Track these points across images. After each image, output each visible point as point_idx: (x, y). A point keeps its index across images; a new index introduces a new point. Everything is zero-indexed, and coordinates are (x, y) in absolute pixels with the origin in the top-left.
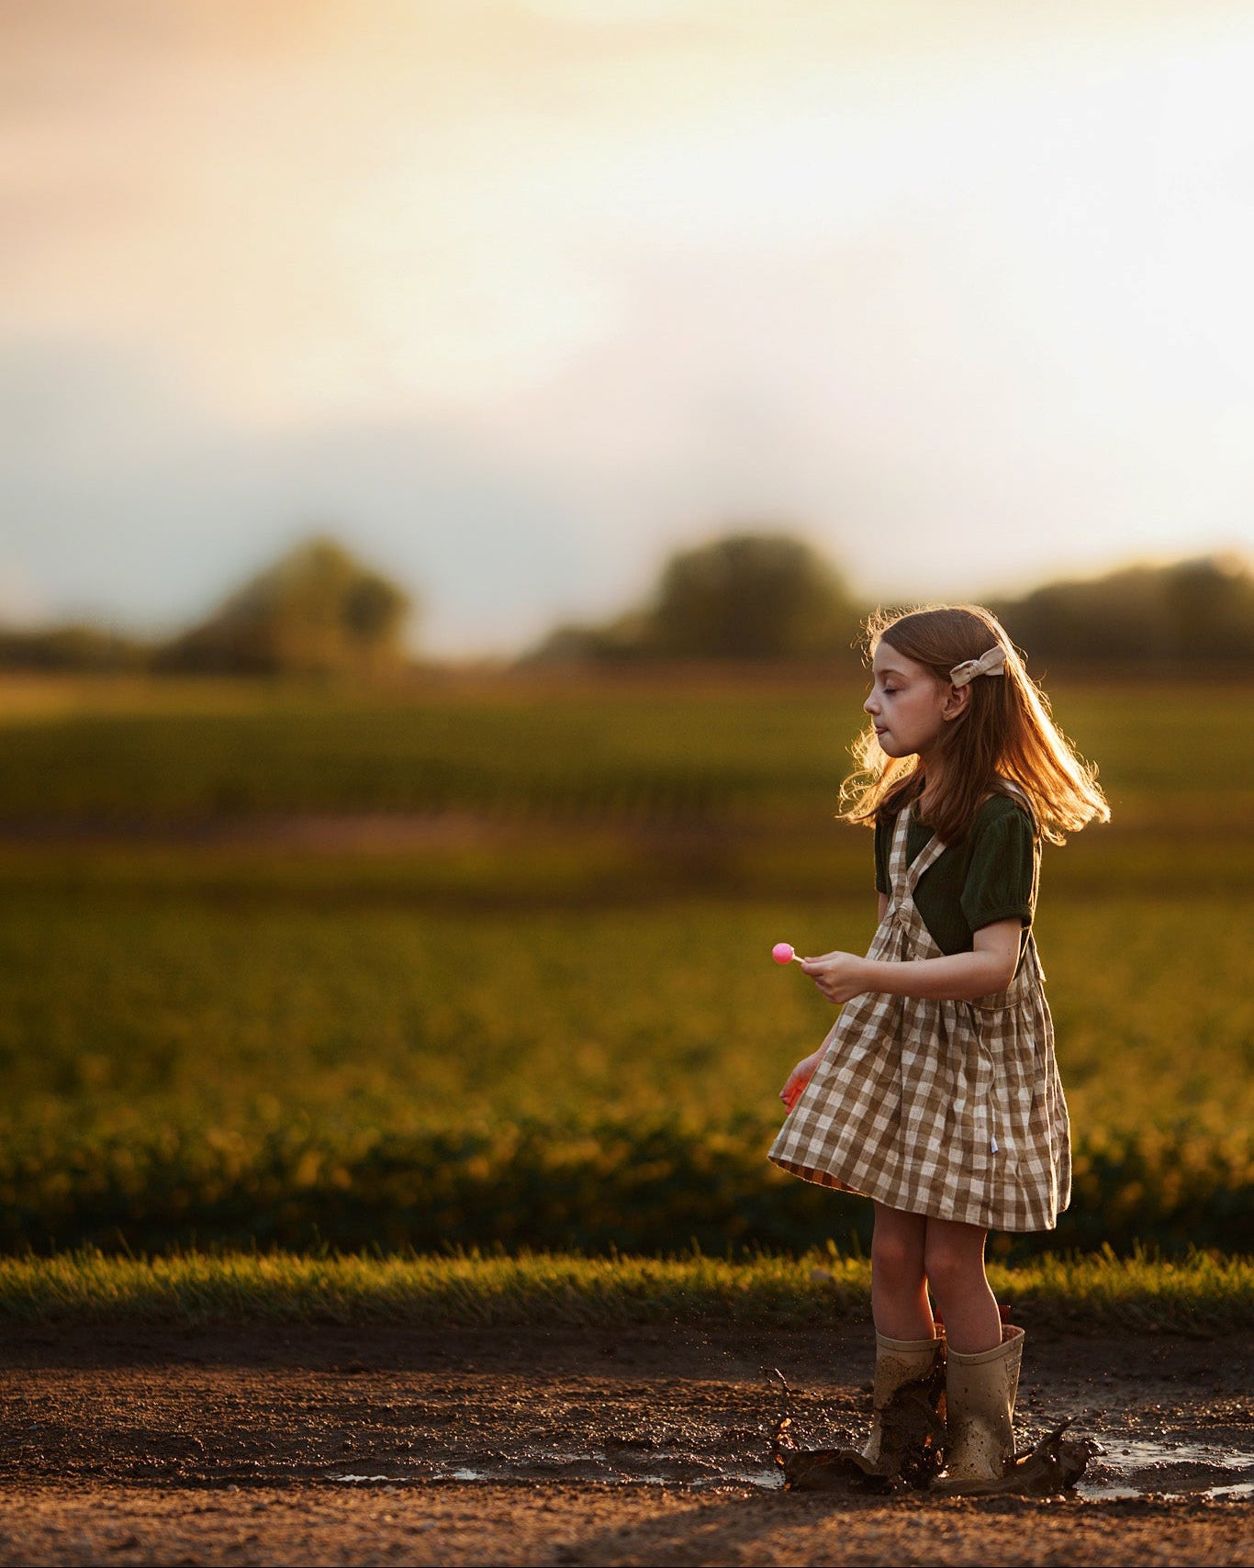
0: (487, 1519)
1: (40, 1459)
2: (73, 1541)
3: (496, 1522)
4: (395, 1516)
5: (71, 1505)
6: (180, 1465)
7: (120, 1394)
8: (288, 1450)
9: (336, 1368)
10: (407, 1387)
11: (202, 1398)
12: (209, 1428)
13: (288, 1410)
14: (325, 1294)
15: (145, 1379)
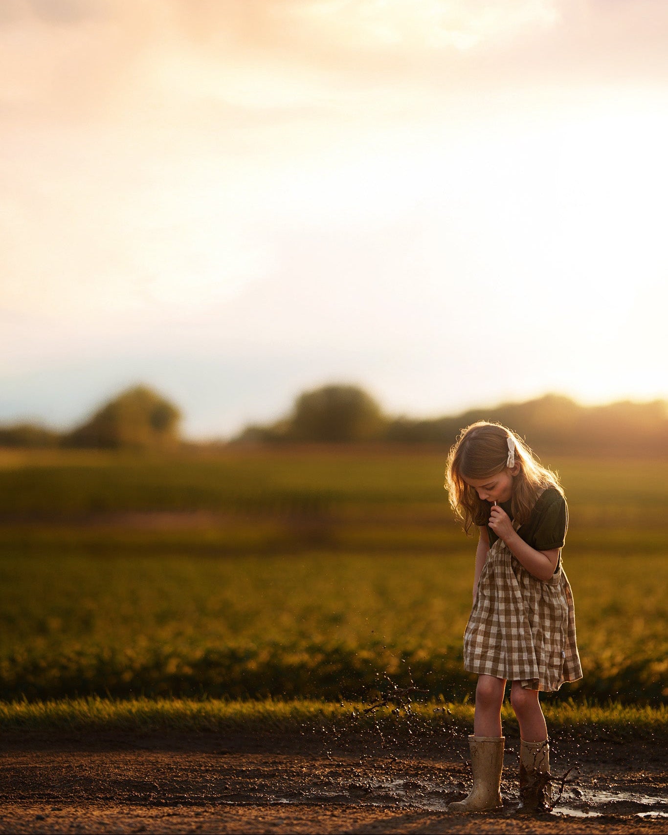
0: (307, 820)
1: (83, 793)
2: (114, 828)
3: (310, 821)
4: (263, 818)
5: (108, 812)
6: (150, 796)
7: (116, 763)
8: (199, 790)
9: (215, 752)
10: (250, 761)
11: (155, 765)
12: (161, 779)
13: (197, 771)
14: (205, 717)
15: (126, 756)
